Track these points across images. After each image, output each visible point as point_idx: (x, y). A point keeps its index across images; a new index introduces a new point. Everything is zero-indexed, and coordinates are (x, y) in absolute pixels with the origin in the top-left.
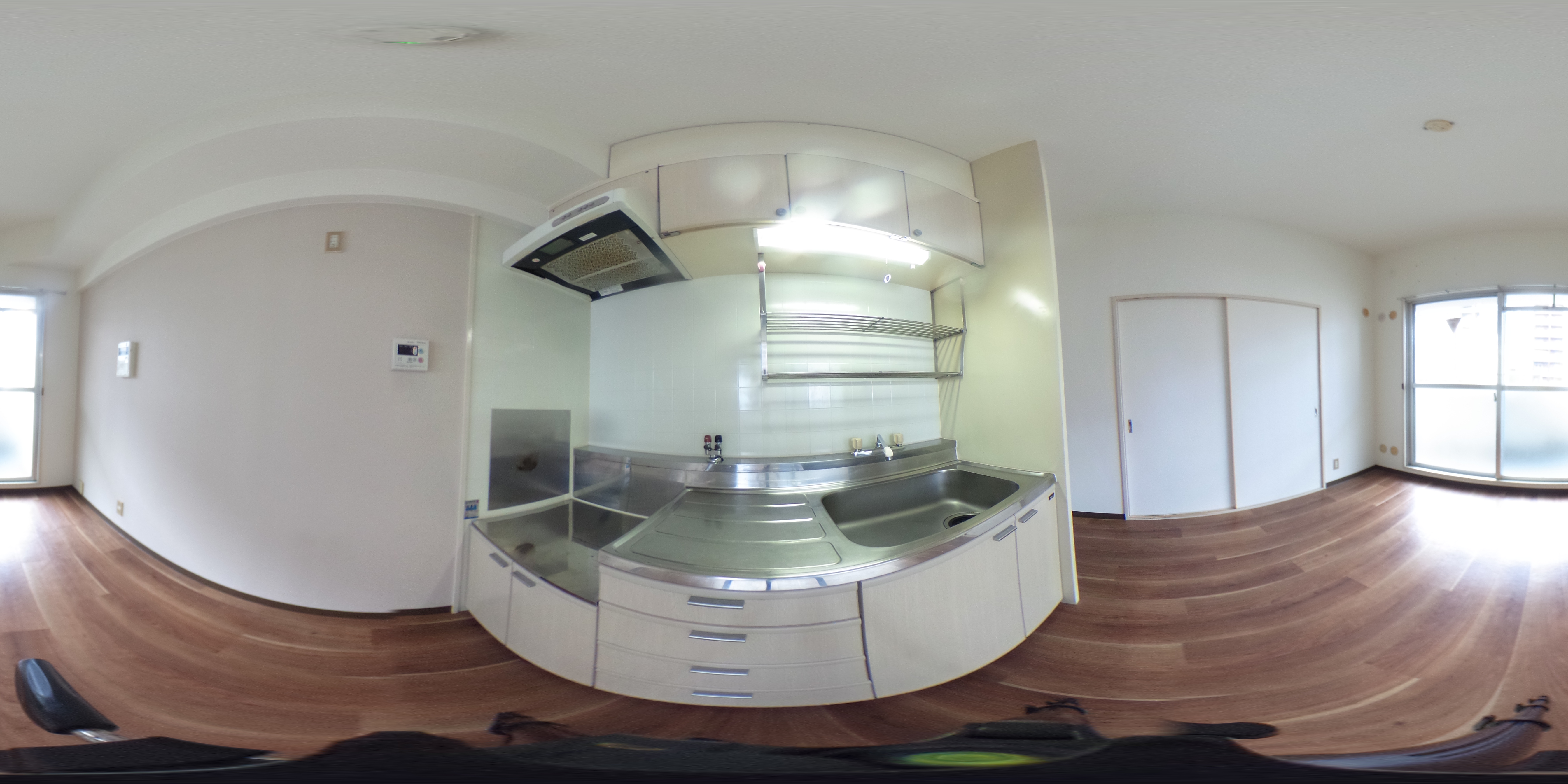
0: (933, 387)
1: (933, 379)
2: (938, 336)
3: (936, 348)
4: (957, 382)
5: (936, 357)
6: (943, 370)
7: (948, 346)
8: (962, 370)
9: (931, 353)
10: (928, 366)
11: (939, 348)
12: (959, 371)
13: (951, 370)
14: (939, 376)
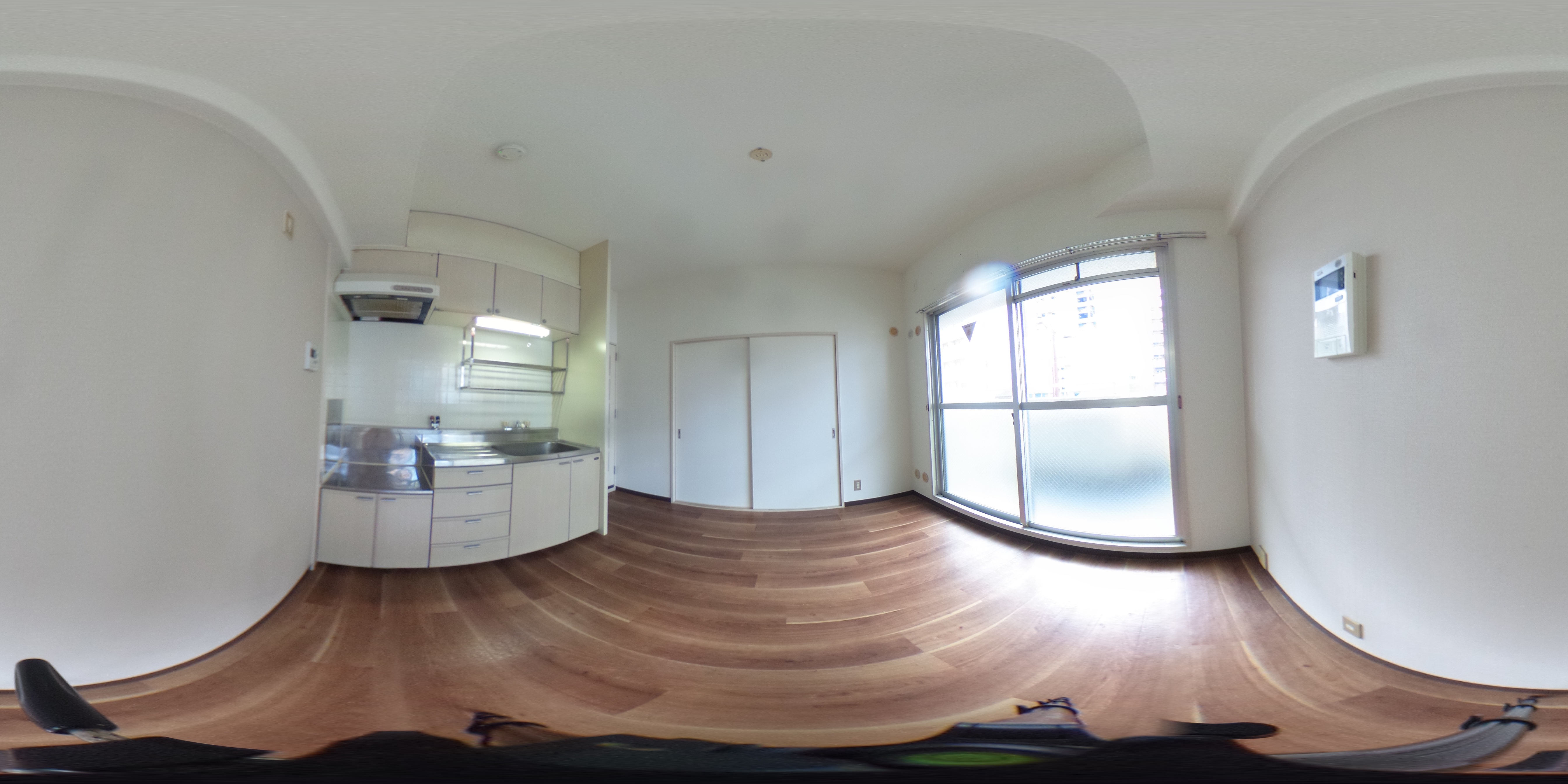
0: (549, 398)
1: (550, 394)
2: (553, 370)
3: (552, 376)
4: (562, 396)
5: (552, 381)
6: (555, 390)
7: (559, 376)
8: (564, 389)
9: (549, 379)
10: (547, 387)
11: (554, 377)
12: (562, 391)
13: (559, 390)
14: (553, 393)
